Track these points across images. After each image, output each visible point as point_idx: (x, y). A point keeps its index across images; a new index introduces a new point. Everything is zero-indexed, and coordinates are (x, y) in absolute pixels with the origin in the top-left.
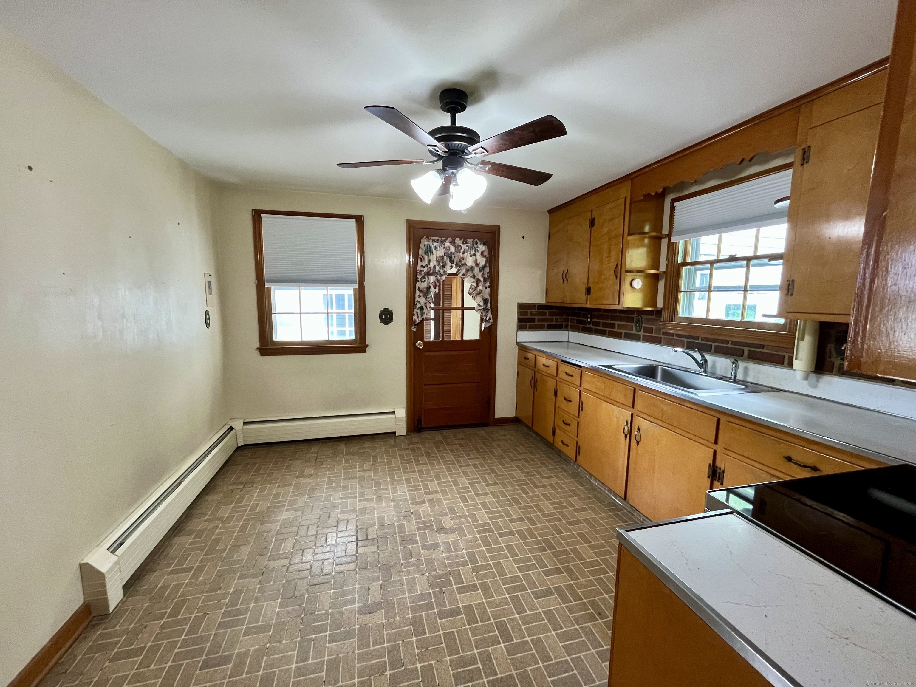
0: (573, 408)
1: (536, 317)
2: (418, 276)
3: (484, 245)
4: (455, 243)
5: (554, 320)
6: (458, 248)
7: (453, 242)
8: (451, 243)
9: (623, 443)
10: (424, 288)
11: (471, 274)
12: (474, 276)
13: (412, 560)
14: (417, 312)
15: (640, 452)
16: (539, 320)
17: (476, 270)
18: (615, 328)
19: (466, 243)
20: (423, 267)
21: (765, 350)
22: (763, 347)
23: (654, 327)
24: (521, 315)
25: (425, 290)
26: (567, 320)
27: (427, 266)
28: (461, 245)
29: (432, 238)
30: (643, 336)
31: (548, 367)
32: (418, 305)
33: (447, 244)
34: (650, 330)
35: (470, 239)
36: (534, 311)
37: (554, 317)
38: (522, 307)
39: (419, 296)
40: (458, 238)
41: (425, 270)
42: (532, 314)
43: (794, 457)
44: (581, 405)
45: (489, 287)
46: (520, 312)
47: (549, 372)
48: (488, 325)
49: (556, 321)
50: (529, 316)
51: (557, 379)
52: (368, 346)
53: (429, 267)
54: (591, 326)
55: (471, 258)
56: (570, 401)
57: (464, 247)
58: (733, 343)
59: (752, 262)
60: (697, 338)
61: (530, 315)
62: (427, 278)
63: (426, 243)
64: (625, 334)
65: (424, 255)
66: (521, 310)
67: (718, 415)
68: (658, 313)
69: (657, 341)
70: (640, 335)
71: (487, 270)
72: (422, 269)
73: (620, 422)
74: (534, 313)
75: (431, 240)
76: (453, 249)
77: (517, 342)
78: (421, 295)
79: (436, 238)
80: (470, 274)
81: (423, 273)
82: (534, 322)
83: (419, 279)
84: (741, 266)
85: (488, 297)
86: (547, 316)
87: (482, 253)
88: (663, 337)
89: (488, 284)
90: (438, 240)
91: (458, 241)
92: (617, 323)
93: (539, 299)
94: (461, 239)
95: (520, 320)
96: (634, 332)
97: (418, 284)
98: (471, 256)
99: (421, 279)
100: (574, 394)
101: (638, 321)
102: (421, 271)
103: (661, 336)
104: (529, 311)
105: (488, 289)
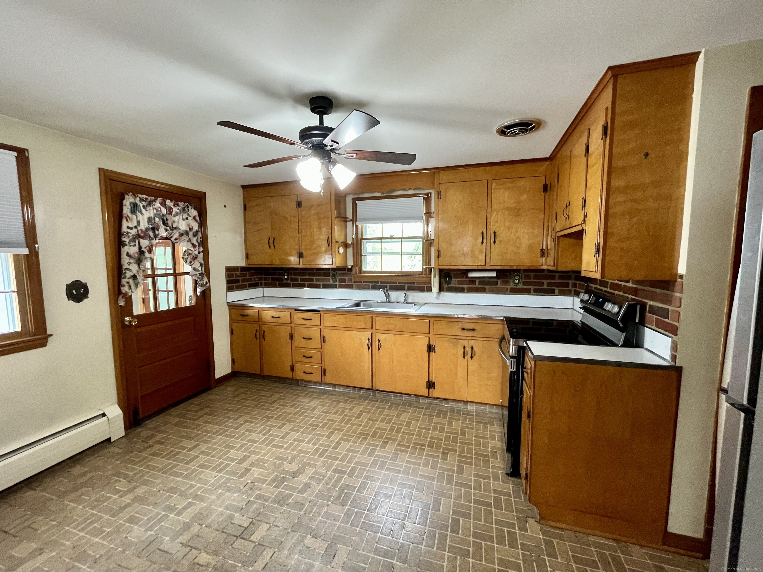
0: (316, 343)
1: (240, 278)
2: (123, 239)
3: (195, 209)
4: (165, 204)
5: (253, 279)
6: (170, 210)
7: (163, 204)
8: (161, 204)
9: (367, 354)
10: (134, 254)
11: (187, 239)
12: (190, 240)
13: (306, 505)
14: (128, 283)
15: (381, 354)
16: (243, 281)
17: (191, 234)
18: (313, 281)
19: (178, 205)
20: (131, 229)
21: (415, 285)
22: (414, 283)
23: (347, 278)
24: (228, 277)
25: (136, 255)
26: (261, 279)
27: (136, 227)
28: (172, 207)
29: (140, 195)
30: (339, 284)
31: (279, 317)
32: (129, 274)
33: (157, 204)
34: (344, 281)
35: (181, 202)
36: (238, 273)
37: (253, 277)
38: (229, 270)
39: (129, 263)
40: (168, 199)
41: (134, 232)
42: (237, 276)
43: (465, 328)
44: (323, 340)
45: (202, 252)
46: (228, 274)
47: (280, 321)
48: (203, 289)
49: (255, 281)
50: (234, 278)
51: (293, 325)
52: (51, 335)
53: (139, 228)
54: (289, 282)
55: (184, 222)
56: (311, 339)
57: (175, 210)
58: (399, 283)
59: (402, 240)
60: (378, 282)
61: (236, 277)
62: (137, 242)
63: (132, 200)
64: (323, 284)
65: (130, 215)
66: (228, 273)
67: (428, 318)
68: (350, 269)
69: (350, 287)
70: (336, 285)
71: (200, 235)
72: (129, 231)
73: (363, 341)
74: (239, 274)
75: (138, 199)
76: (164, 211)
77: (227, 303)
78: (132, 261)
79: (145, 196)
80: (185, 238)
81: (130, 235)
82: (239, 283)
83: (127, 243)
84: (398, 242)
85: (202, 262)
86: (248, 277)
87: (194, 218)
88: (354, 284)
89: (201, 249)
90: (146, 199)
91: (168, 202)
92: (315, 278)
93: (241, 262)
94: (171, 201)
95: (228, 282)
96: (331, 282)
97: (125, 250)
98: (183, 220)
99: (129, 243)
100: (315, 333)
101: (334, 275)
102: (128, 233)
103: (353, 283)
104: (234, 273)
105: (202, 254)
